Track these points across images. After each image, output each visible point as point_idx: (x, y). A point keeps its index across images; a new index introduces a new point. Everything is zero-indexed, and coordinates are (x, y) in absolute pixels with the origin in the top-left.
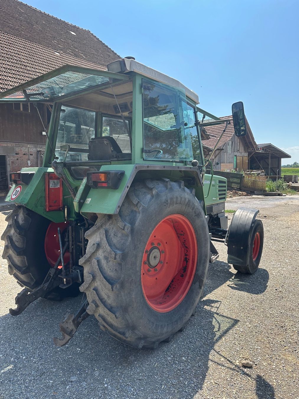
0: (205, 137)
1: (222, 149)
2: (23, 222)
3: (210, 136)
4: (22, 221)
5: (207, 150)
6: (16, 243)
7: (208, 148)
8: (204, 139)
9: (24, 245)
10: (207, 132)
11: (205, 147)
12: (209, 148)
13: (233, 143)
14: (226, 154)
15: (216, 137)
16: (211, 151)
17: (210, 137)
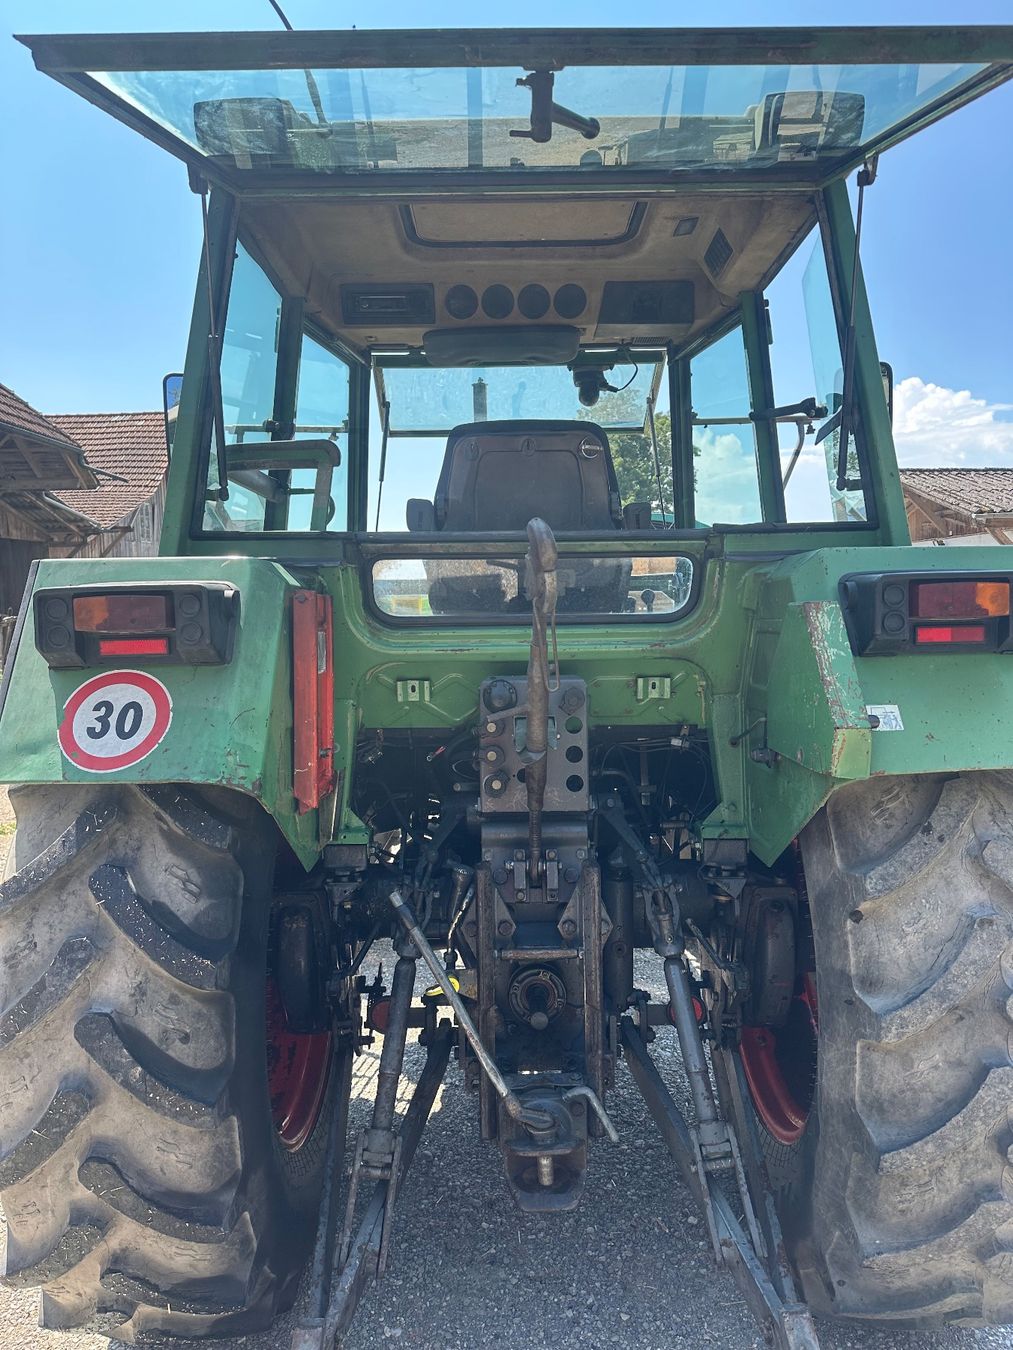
0: (81, 480)
1: (128, 529)
2: (203, 904)
3: (99, 477)
4: (197, 897)
5: (78, 527)
6: (179, 1052)
7: (82, 520)
8: (78, 486)
9: (229, 1047)
10: (89, 460)
11: (73, 518)
12: (88, 521)
13: (156, 507)
14: (137, 545)
15: (125, 481)
16: (97, 532)
17: (98, 481)
